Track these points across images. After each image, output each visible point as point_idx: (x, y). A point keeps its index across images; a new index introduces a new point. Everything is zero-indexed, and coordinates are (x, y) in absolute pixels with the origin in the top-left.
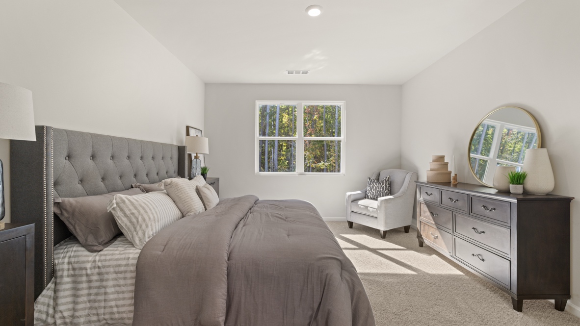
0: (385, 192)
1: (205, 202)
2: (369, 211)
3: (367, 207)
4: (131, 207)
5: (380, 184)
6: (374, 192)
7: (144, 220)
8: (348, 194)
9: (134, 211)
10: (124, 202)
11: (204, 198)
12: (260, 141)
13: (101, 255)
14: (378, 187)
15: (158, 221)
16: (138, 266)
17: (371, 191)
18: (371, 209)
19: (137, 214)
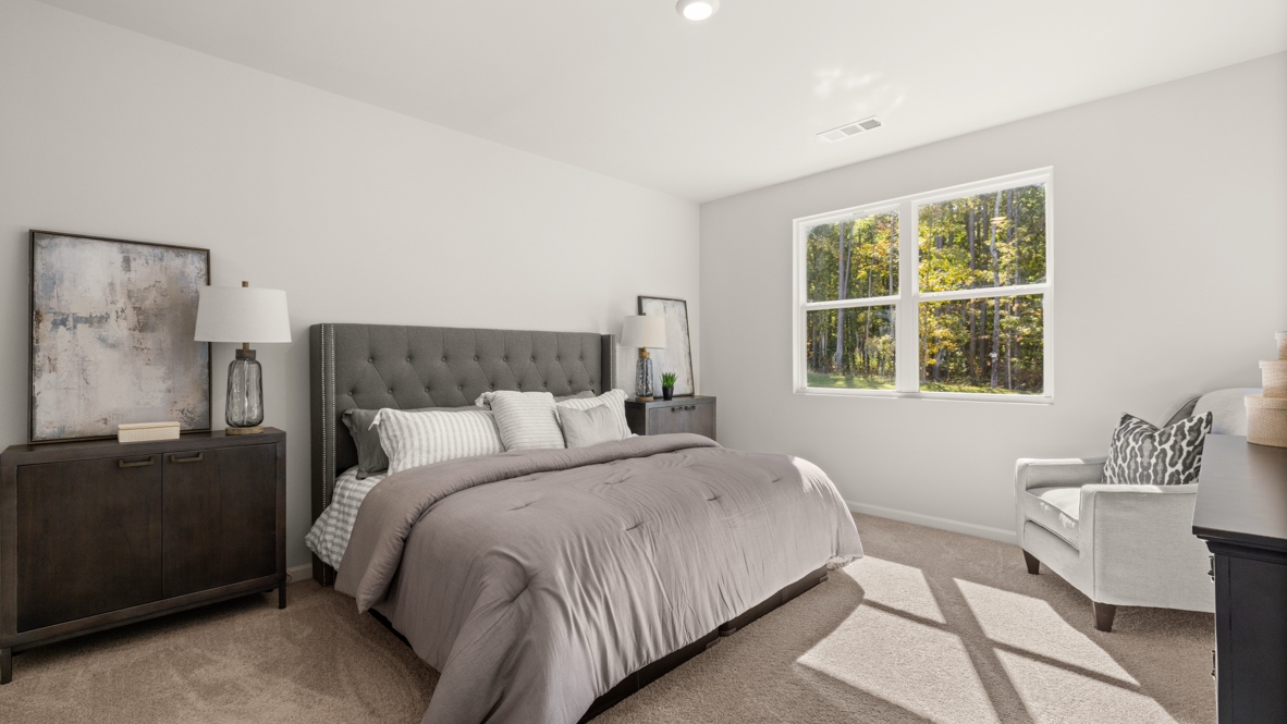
0: (1170, 470)
1: (568, 436)
2: (1059, 522)
3: (1059, 511)
4: (396, 427)
5: (1148, 441)
6: (1125, 465)
7: (404, 447)
8: (1022, 461)
9: (398, 433)
10: (389, 418)
11: (565, 429)
12: (808, 312)
13: (359, 484)
14: (1140, 449)
15: (428, 452)
16: (364, 503)
17: (1116, 461)
18: (1065, 520)
19: (399, 437)
